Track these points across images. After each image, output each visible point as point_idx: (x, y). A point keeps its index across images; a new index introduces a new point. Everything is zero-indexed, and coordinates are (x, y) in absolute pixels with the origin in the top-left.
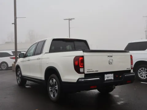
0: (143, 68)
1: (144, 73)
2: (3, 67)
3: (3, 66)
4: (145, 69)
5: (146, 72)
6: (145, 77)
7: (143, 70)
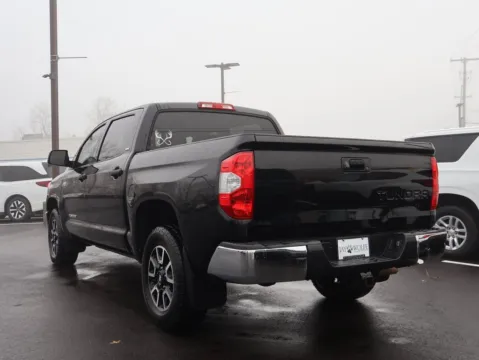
0: (451, 217)
1: (452, 231)
2: (15, 212)
3: (15, 208)
4: (454, 220)
5: (458, 230)
6: (454, 245)
7: (450, 221)
